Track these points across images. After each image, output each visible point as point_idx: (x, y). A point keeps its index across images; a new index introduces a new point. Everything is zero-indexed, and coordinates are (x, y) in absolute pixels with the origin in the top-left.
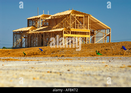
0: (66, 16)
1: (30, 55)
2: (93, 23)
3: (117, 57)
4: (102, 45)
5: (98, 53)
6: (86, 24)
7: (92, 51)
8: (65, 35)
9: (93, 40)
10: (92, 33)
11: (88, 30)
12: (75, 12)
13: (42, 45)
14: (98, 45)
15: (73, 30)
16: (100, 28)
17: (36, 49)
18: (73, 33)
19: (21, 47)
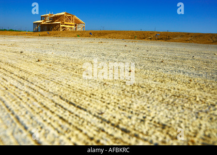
0: (62, 15)
1: (42, 36)
2: (76, 20)
3: (87, 38)
4: (80, 32)
5: (78, 36)
6: (73, 20)
7: (75, 35)
8: (61, 26)
9: (76, 29)
10: (76, 25)
11: (74, 24)
12: (67, 14)
13: (49, 31)
14: (78, 31)
15: (65, 23)
16: (80, 23)
17: (46, 33)
18: (65, 25)
19: (38, 31)
